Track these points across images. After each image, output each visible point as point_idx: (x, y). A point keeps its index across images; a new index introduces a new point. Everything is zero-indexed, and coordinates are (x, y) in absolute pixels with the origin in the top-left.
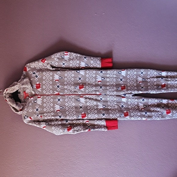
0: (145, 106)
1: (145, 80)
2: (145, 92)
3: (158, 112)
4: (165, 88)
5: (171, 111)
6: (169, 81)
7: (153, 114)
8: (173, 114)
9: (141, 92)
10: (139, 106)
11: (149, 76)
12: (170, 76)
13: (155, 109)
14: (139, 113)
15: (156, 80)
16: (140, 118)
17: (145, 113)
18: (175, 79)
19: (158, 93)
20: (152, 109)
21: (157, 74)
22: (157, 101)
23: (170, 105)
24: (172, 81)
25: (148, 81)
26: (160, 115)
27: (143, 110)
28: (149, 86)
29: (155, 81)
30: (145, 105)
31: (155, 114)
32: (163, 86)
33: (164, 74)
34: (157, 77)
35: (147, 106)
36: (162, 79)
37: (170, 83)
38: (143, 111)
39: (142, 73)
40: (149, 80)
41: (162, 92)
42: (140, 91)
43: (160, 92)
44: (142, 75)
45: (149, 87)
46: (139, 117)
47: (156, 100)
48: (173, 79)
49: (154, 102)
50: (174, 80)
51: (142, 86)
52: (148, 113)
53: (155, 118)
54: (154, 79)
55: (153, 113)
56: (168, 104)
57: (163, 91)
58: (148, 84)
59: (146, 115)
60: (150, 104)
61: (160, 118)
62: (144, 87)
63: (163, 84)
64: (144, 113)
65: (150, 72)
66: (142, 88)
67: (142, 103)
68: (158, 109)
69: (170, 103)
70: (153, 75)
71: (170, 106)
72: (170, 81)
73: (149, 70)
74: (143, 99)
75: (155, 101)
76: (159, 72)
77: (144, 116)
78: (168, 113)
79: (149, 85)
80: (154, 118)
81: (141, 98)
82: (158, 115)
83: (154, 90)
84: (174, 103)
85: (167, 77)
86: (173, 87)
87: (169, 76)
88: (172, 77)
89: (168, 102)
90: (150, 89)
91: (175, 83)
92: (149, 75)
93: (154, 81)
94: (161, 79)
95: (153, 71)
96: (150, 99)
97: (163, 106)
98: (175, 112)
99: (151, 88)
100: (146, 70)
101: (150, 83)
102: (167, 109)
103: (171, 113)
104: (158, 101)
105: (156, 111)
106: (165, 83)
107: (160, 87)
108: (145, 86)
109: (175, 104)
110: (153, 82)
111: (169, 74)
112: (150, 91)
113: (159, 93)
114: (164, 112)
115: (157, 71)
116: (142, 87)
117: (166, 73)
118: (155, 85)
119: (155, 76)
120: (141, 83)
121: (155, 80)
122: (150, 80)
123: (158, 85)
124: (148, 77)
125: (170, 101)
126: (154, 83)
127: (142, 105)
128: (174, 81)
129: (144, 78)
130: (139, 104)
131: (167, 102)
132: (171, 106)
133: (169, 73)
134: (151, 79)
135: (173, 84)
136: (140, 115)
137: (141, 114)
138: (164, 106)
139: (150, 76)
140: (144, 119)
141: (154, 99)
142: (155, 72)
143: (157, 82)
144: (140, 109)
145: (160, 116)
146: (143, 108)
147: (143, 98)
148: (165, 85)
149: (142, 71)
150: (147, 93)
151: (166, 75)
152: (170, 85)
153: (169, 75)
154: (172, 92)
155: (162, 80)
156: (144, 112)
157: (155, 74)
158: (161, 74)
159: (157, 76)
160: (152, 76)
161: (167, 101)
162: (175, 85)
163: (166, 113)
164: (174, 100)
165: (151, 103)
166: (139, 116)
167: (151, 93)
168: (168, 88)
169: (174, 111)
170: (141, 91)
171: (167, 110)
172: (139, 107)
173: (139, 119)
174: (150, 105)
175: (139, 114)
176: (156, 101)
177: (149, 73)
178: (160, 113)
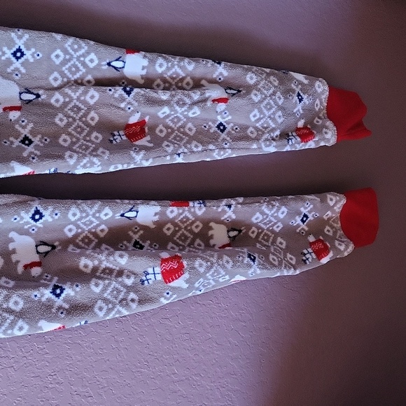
0: (43, 249)
1: (38, 96)
2: (47, 168)
3: (120, 273)
4: (143, 142)
5: (185, 263)
6: (161, 103)
7: (97, 290)
8: (196, 275)
9: (20, 170)
10: (14, 251)
11: (56, 74)
12: (165, 81)
13: (105, 260)
14: (15, 298)
15: (97, 95)
16: (26, 327)
17: (53, 292)
18: (189, 96)
19: (112, 169)
20: (86, 263)
21: (99, 65)
22: (111, 214)
23: (168, 230)
24: (178, 103)
25: (52, 101)
26: (129, 289)
27: (36, 271)
28: (64, 130)
29: (92, 102)
30: (45, 244)
31: (104, 290)
32: (136, 132)
33: (135, 65)
34: (100, 83)
35: (54, 247)
36: (129, 93)
37: (168, 116)
38: (36, 283)
39: (18, 54)
40: (57, 99)
41: (132, 166)
42: (15, 165)
43: (125, 167)
44: (17, 64)
45: (64, 140)
46: (20, 323)
47: (107, 210)
48: (179, 95)
49: (96, 222)
50: (188, 101)
51: (25, 132)
52: (69, 291)
53: (109, 310)
54: (85, 93)
55: (93, 287)
56: (160, 225)
57: (141, 160)
58: (57, 120)
59: (59, 302)
60: (70, 235)
61: (134, 306)
62: (36, 140)
63: (134, 119)
64: (47, 294)
65: (65, 52)
66: (26, 141)
67: (27, 233)
68: (119, 260)
69: (172, 222)
70: (78, 70)
71: (169, 233)
72: (167, 103)
73: (59, 37)
74: (37, 212)
75: (98, 218)
76: (111, 53)
77: (46, 310)
78: (169, 275)
79: (62, 124)
80: (101, 314)
81: (24, 202)
82: (119, 292)
83: (94, 153)
84: (188, 219)
85: (148, 83)
86: (182, 139)
87: (159, 81)
88: (170, 84)
89: (162, 214)
90: (69, 148)
91: (190, 115)
92: (58, 68)
93: (84, 102)
94: (119, 91)
95: (80, 47)
96: (74, 209)
97: (136, 237)
98: (201, 265)
99: (73, 143)
100: (43, 38)
101: (68, 117)
102: (165, 255)
103: (186, 275)
104: (118, 216)
105: (108, 272)
106: (143, 115)
107: (120, 138)
108: (43, 129)
109: (193, 222)
110: (79, 109)
111: (161, 66)
112: (72, 162)
113: (120, 167)
114: (150, 271)
115: (102, 49)
116: (26, 138)
117: (145, 62)
118: (93, 129)
119: (89, 77)
120: (14, 115)
121: (92, 97)
122: (65, 95)
123: (107, 128)
124: (55, 79)
125: (173, 212)
126: (85, 115)
127: (29, 241)
128: (184, 104)
129: (29, 84)
130: (12, 240)
131: (156, 218)
132: (175, 232)
133: (160, 60)
134: (67, 90)
135: (179, 119)
136: (21, 304)
137: (27, 299)
138: (143, 238)
139: (63, 74)
140: (47, 326)
141: (96, 207)
142: (88, 53)
143: (104, 111)
144: (20, 269)
145: (132, 295)
146: (36, 258)
147: (36, 205)
148: (141, 123)
149: (20, 43)
150: (56, 175)
151: (144, 72)
152: (167, 127)
153: (160, 70)
154: (179, 160)
155: (129, 99)
156: (46, 286)
157: (91, 65)
158: (118, 64)
159: (99, 75)
160: (74, 73)
161: (158, 209)
162: (190, 125)
163: (159, 277)
164: (191, 204)
165: (78, 227)
166: (21, 315)
167: (79, 171)
168: (157, 143)
169: (197, 263)
170: (23, 161)
171: (164, 261)
172: (14, 258)
173: (22, 329)
174: (72, 241)
175: (16, 303)
176: (102, 216)
177: (58, 56)
178: (129, 282)
